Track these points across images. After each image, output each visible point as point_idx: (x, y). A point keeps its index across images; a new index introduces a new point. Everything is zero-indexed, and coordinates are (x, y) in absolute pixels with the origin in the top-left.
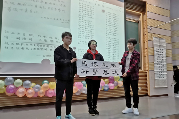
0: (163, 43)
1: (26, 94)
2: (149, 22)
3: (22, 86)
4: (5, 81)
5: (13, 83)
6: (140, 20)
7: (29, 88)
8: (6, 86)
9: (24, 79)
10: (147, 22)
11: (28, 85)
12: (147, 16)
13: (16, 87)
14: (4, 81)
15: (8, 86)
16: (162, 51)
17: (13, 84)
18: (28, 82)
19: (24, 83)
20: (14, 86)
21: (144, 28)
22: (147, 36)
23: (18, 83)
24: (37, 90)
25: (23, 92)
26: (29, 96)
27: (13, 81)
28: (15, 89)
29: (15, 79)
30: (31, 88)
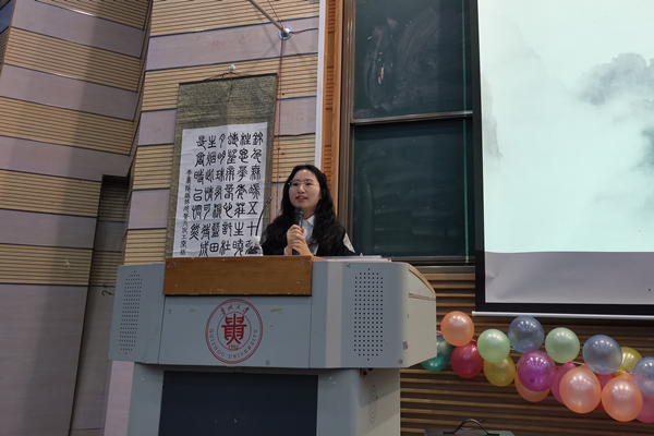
1: (601, 403)
3: (579, 361)
4: (512, 335)
5: (540, 344)
7: (611, 371)
8: (515, 357)
9: (584, 329)
11: (602, 357)
13: (557, 364)
14: (506, 333)
15: (523, 359)
17: (542, 349)
18: (603, 342)
19: (586, 345)
20: (548, 358)
23: (563, 347)
24: (650, 385)
25: (589, 392)
26: (621, 414)
27: (540, 334)
28: (552, 373)
29: (548, 325)
30: (619, 374)
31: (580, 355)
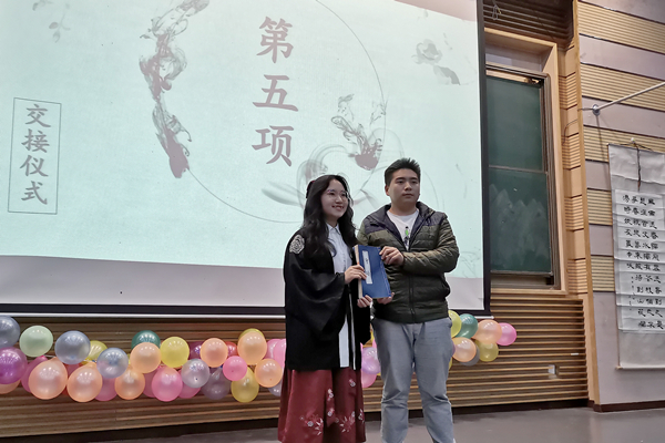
0: (654, 172)
1: (66, 389)
2: (590, 81)
3: (50, 355)
5: (14, 341)
6: (545, 71)
7: (80, 361)
9: (58, 326)
10: (578, 79)
11: (75, 349)
12: (581, 54)
13: (29, 358)
16: (652, 208)
17: (16, 346)
18: (75, 337)
19: (59, 340)
20: (21, 354)
21: (564, 109)
22: (581, 144)
24: (110, 370)
25: (57, 381)
26: (81, 397)
27: (16, 332)
28: (23, 367)
29: (24, 323)
30: (86, 363)
31: (53, 349)
